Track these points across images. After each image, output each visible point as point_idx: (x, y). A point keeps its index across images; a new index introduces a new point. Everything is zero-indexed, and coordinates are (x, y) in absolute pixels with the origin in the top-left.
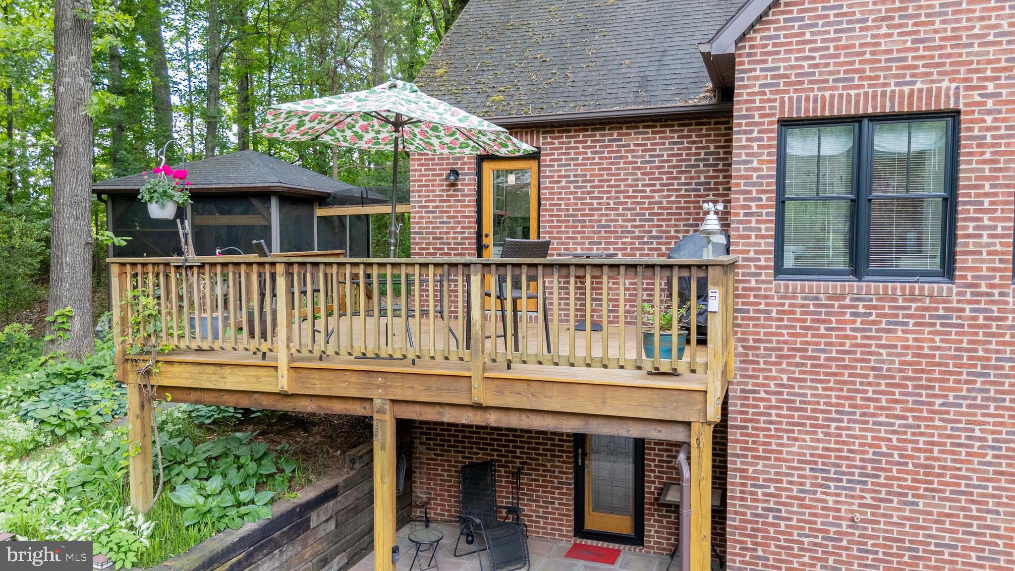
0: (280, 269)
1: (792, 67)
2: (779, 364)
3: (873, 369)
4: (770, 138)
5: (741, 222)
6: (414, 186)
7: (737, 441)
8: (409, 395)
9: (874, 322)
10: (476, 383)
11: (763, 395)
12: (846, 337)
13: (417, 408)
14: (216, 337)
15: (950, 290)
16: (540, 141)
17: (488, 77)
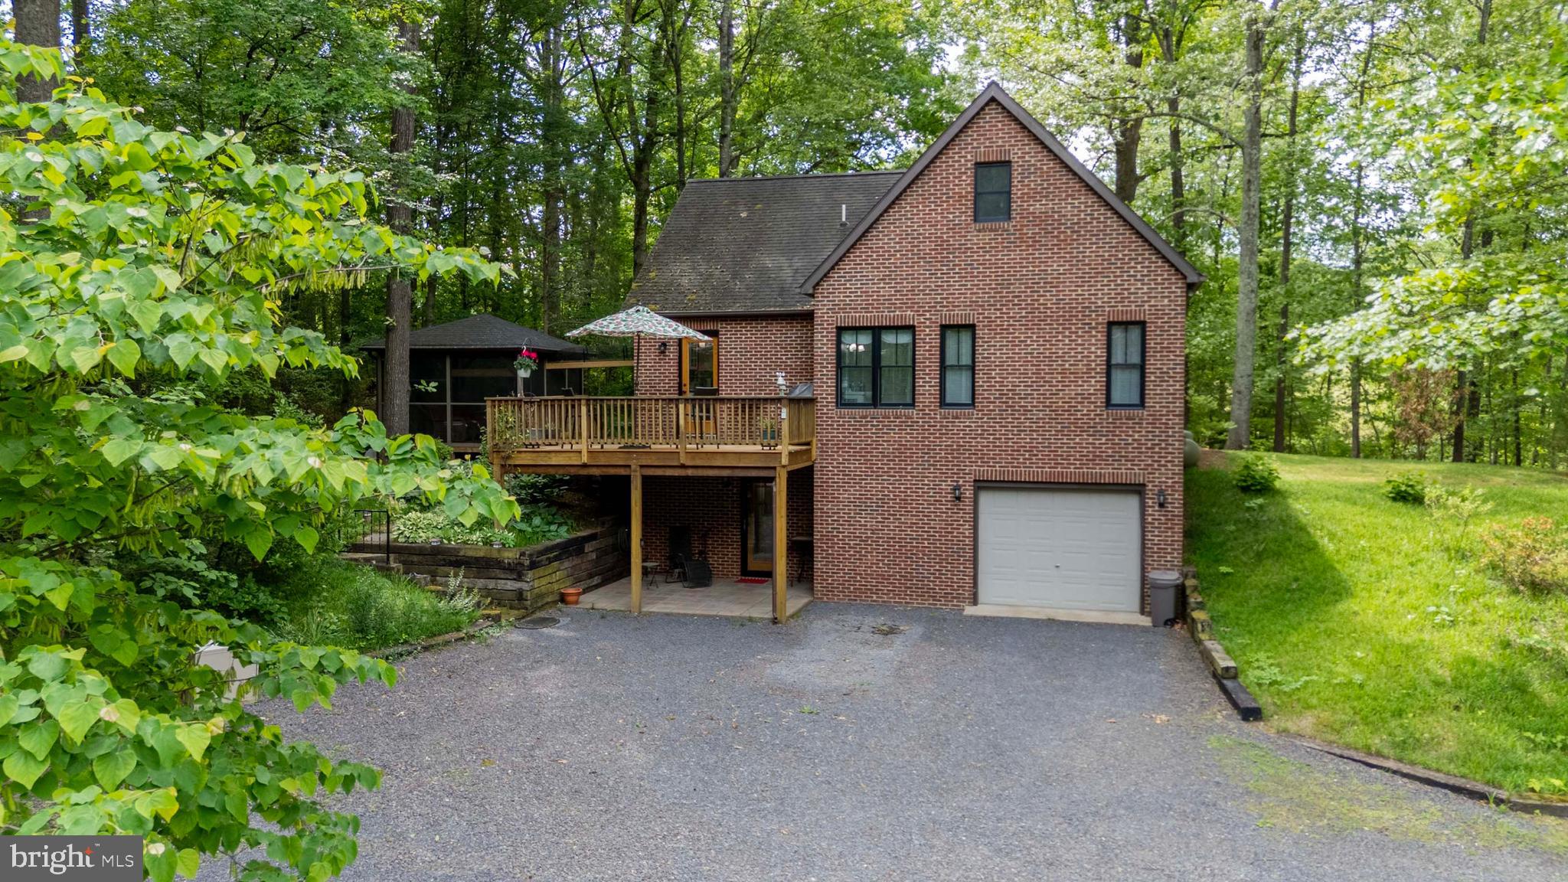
0: (583, 402)
1: (842, 301)
2: (838, 452)
4: (833, 336)
5: (819, 379)
7: (818, 494)
9: (881, 429)
10: (682, 455)
11: (831, 468)
12: (869, 437)
13: (653, 470)
14: (546, 438)
15: (912, 412)
16: (719, 326)
17: (685, 281)
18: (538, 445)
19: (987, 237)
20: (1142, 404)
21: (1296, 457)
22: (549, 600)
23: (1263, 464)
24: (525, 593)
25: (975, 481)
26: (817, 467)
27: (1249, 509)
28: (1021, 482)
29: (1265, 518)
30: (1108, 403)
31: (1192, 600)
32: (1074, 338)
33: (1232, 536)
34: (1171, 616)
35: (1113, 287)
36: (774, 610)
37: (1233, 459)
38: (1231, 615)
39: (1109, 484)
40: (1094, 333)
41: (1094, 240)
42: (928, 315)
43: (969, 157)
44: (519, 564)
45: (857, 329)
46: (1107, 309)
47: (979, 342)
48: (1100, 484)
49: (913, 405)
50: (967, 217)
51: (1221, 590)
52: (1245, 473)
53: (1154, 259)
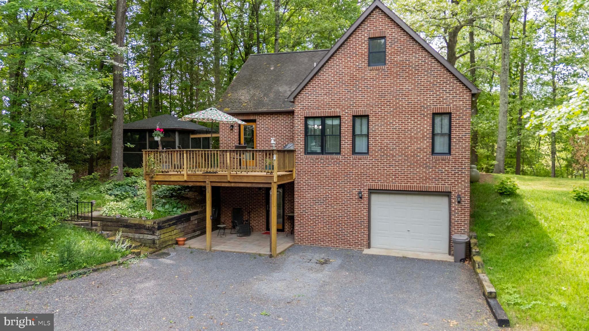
0: (185, 152)
1: (307, 104)
2: (305, 175)
3: (325, 176)
4: (303, 121)
5: (296, 141)
6: (221, 130)
7: (297, 194)
8: (214, 180)
9: (325, 165)
10: (229, 177)
11: (302, 183)
12: (319, 168)
13: (216, 183)
14: (169, 168)
15: (339, 157)
16: (256, 117)
17: (243, 98)
18: (168, 172)
19: (375, 73)
20: (450, 153)
21: (526, 177)
22: (170, 243)
23: (510, 182)
24: (156, 241)
25: (369, 189)
26: (296, 182)
27: (503, 204)
28: (390, 190)
29: (511, 209)
30: (433, 152)
31: (474, 250)
32: (416, 121)
33: (494, 218)
34: (463, 257)
35: (435, 96)
36: (271, 251)
37: (496, 178)
38: (494, 260)
39: (433, 192)
40: (426, 118)
41: (426, 74)
42: (347, 111)
43: (366, 35)
44: (153, 227)
45: (314, 118)
46: (432, 107)
47: (371, 123)
48: (429, 191)
49: (339, 153)
50: (365, 64)
51: (488, 246)
52: (502, 186)
53: (455, 82)
